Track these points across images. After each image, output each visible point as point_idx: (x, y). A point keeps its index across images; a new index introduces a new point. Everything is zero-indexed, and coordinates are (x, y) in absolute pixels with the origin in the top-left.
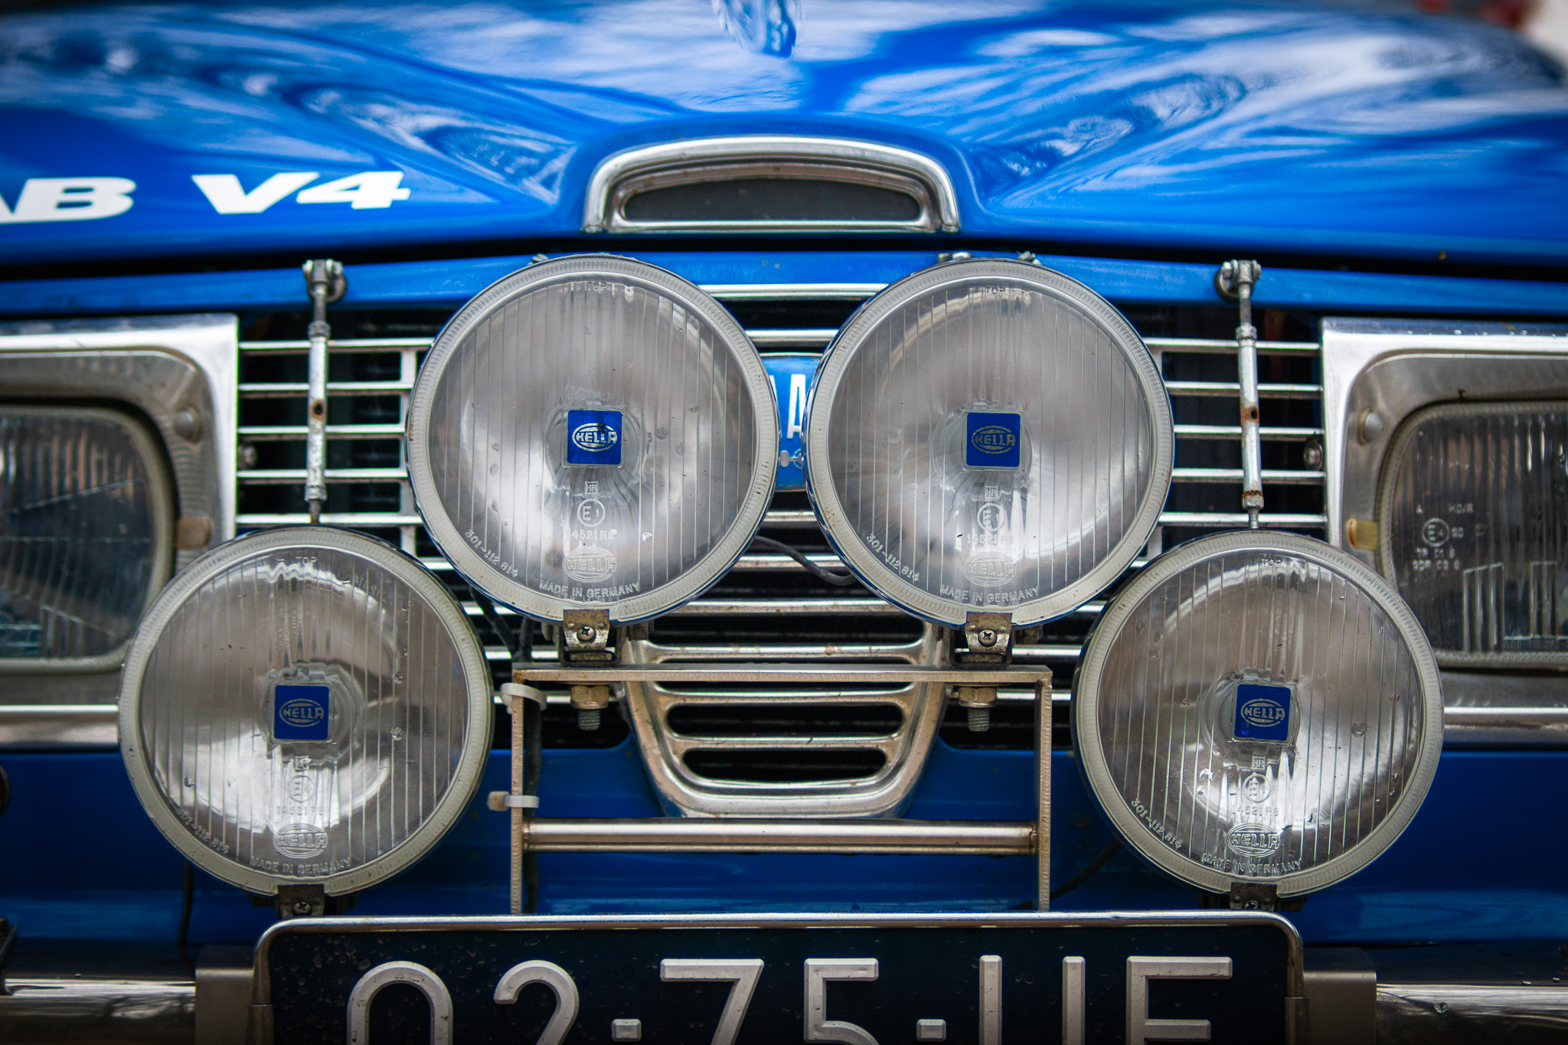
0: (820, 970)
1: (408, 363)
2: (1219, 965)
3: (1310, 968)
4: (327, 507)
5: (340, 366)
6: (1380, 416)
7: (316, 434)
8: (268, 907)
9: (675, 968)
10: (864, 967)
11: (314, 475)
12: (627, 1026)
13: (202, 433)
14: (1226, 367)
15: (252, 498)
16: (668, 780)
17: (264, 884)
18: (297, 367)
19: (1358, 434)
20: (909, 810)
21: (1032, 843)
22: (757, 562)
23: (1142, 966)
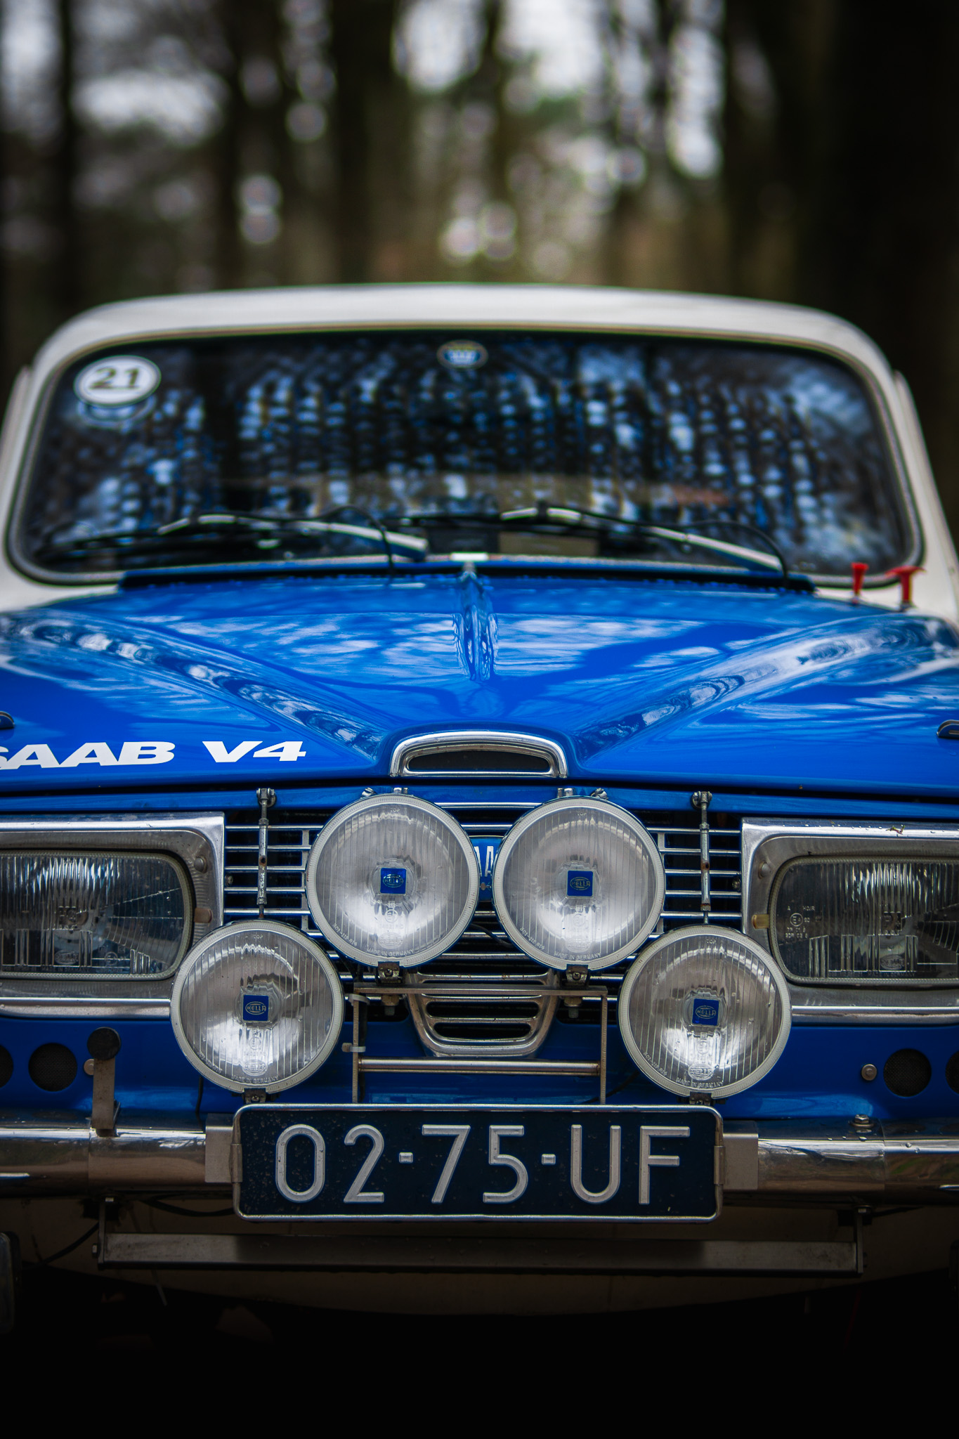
0: (497, 1131)
1: (306, 837)
2: (684, 1131)
3: (726, 1131)
4: (266, 907)
5: (273, 838)
6: (770, 866)
7: (262, 871)
8: (239, 1098)
9: (429, 1129)
10: (517, 1130)
11: (261, 890)
12: (406, 1157)
13: (208, 868)
14: (695, 841)
15: (231, 900)
16: (426, 1038)
17: (238, 1088)
18: (253, 838)
19: (757, 874)
20: (540, 1054)
21: (597, 1070)
22: (470, 935)
23: (647, 1131)
